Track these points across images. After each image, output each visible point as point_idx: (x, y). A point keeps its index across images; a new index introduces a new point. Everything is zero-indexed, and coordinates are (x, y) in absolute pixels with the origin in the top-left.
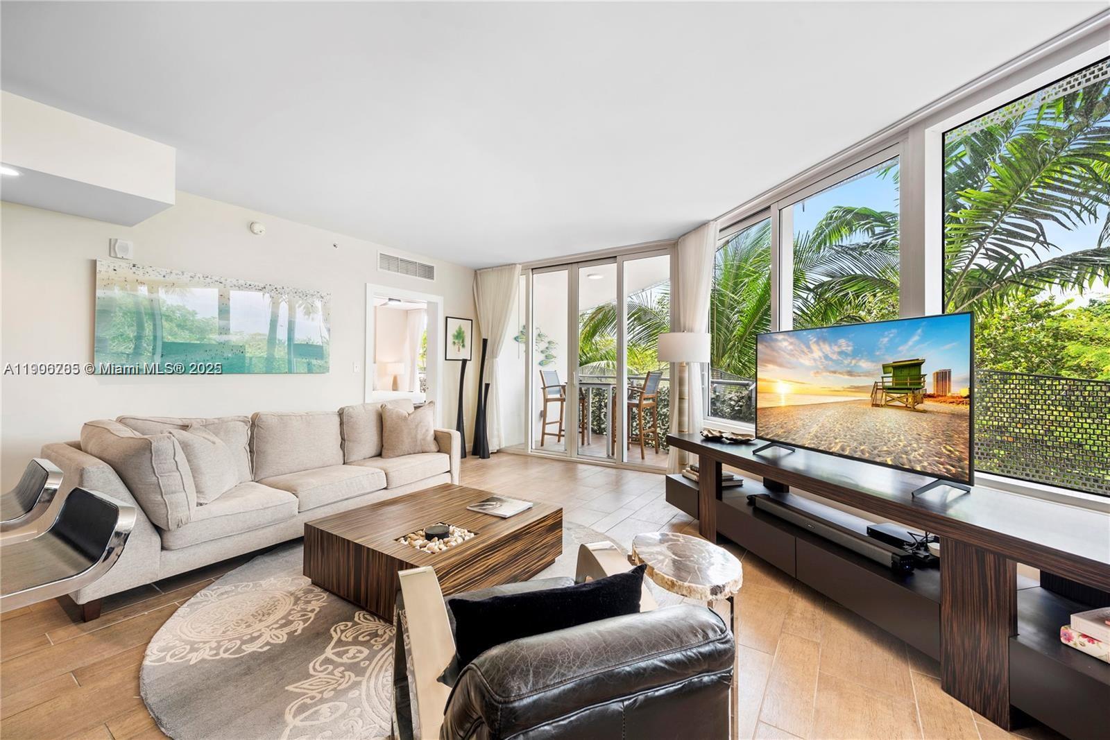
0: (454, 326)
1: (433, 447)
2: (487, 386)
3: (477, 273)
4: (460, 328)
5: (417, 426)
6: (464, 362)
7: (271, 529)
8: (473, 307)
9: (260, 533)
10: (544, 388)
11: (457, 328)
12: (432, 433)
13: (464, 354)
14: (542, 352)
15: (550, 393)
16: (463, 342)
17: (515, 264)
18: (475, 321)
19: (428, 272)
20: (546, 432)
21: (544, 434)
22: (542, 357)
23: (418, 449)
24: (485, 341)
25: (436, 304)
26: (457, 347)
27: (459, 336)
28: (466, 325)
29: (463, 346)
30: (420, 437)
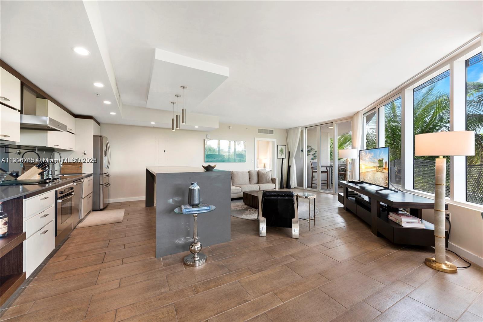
0: (280, 148)
1: (271, 182)
2: (290, 166)
3: (287, 130)
4: (282, 148)
5: (267, 176)
6: (283, 159)
7: (236, 194)
8: (286, 140)
9: (235, 194)
10: (312, 168)
11: (281, 148)
12: (271, 178)
13: (283, 156)
14: (313, 155)
15: (314, 169)
16: (283, 152)
17: (299, 127)
18: (286, 146)
19: (271, 132)
20: (313, 183)
21: (312, 184)
22: (313, 157)
23: (267, 182)
24: (289, 152)
25: (274, 141)
26: (281, 154)
27: (282, 151)
28: (284, 147)
29: (283, 154)
30: (268, 179)
